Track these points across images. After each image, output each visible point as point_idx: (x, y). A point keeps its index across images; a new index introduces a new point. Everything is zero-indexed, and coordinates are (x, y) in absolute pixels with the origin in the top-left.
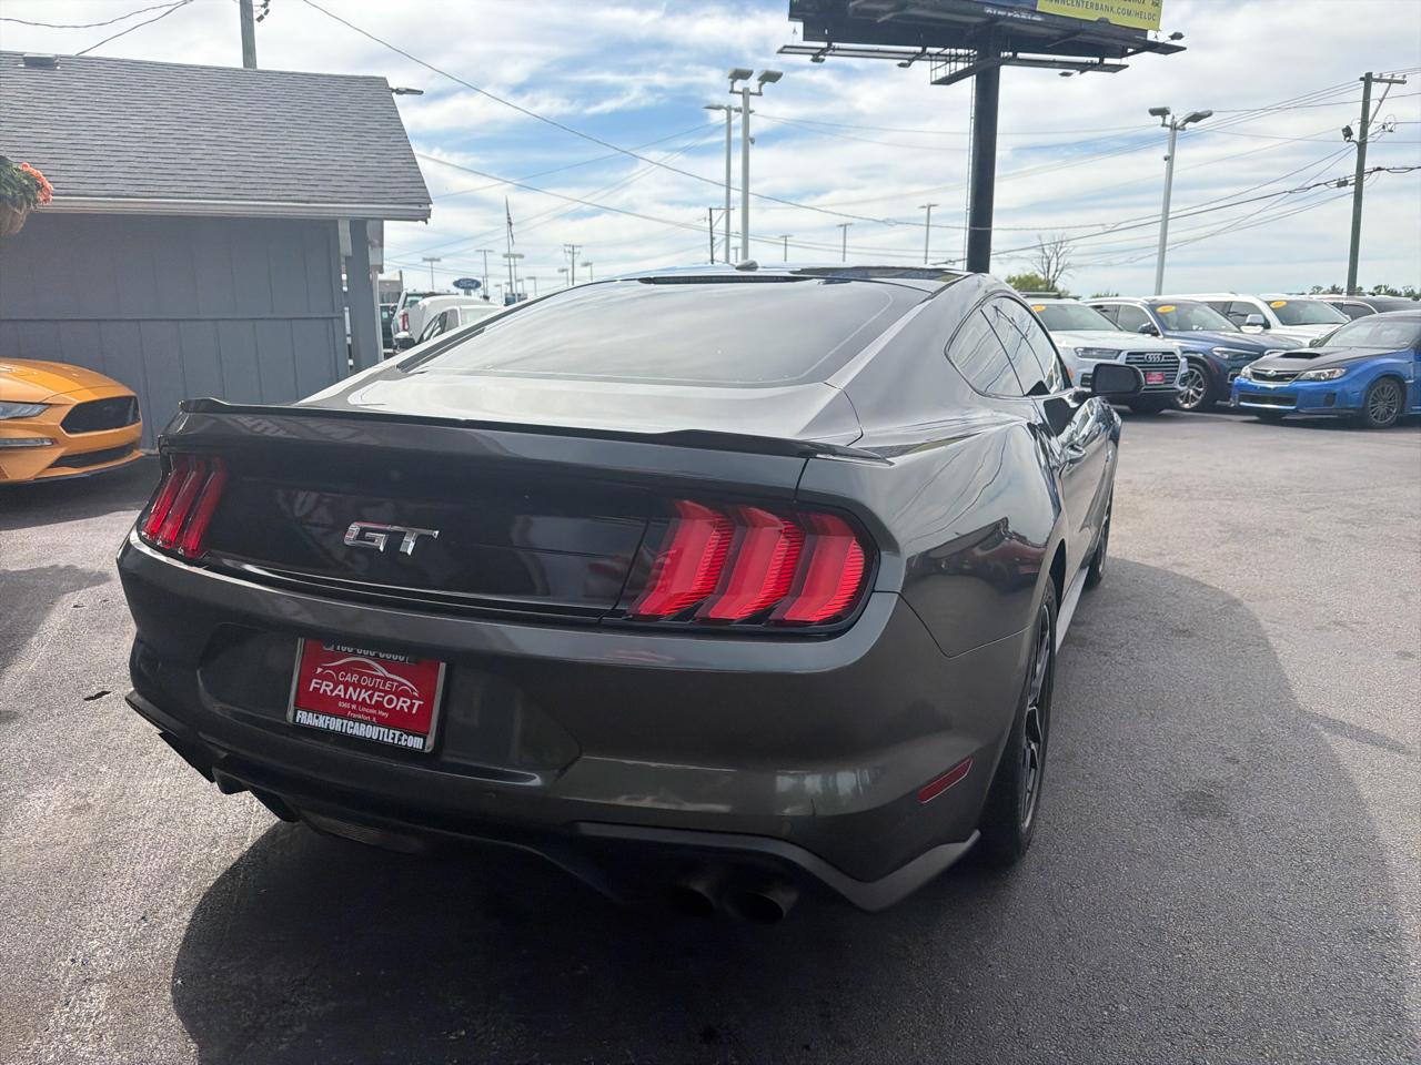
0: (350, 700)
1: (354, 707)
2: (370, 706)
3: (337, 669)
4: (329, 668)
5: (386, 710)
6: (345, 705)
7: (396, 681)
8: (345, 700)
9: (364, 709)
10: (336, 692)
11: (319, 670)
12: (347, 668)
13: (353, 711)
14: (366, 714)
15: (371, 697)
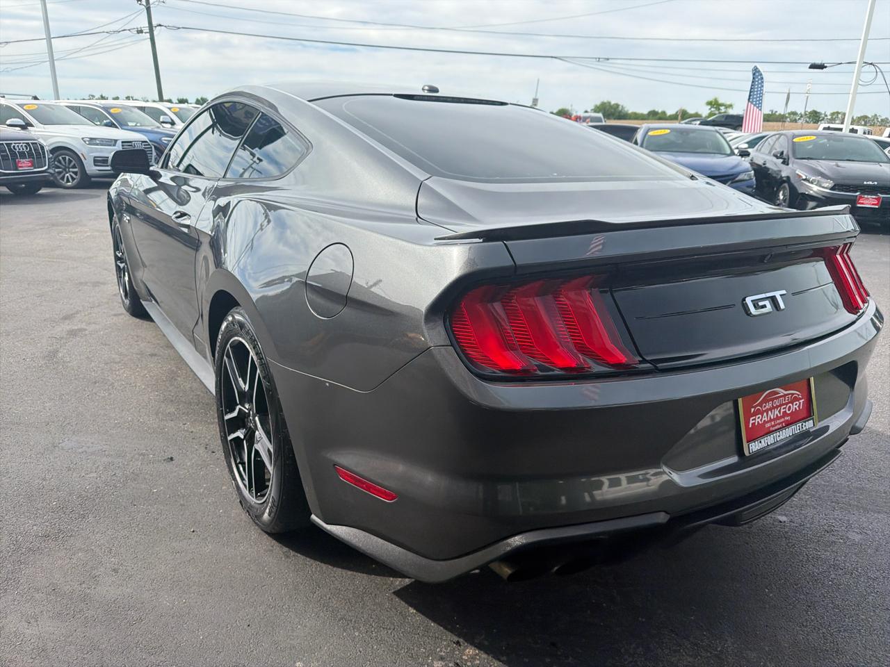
0: (771, 420)
1: (773, 423)
2: (781, 417)
3: (760, 404)
4: (757, 406)
5: (788, 415)
6: (768, 425)
7: (789, 394)
8: (768, 422)
9: (778, 421)
10: (764, 419)
11: (753, 410)
12: (765, 401)
13: (773, 426)
14: (779, 424)
15: (780, 412)
